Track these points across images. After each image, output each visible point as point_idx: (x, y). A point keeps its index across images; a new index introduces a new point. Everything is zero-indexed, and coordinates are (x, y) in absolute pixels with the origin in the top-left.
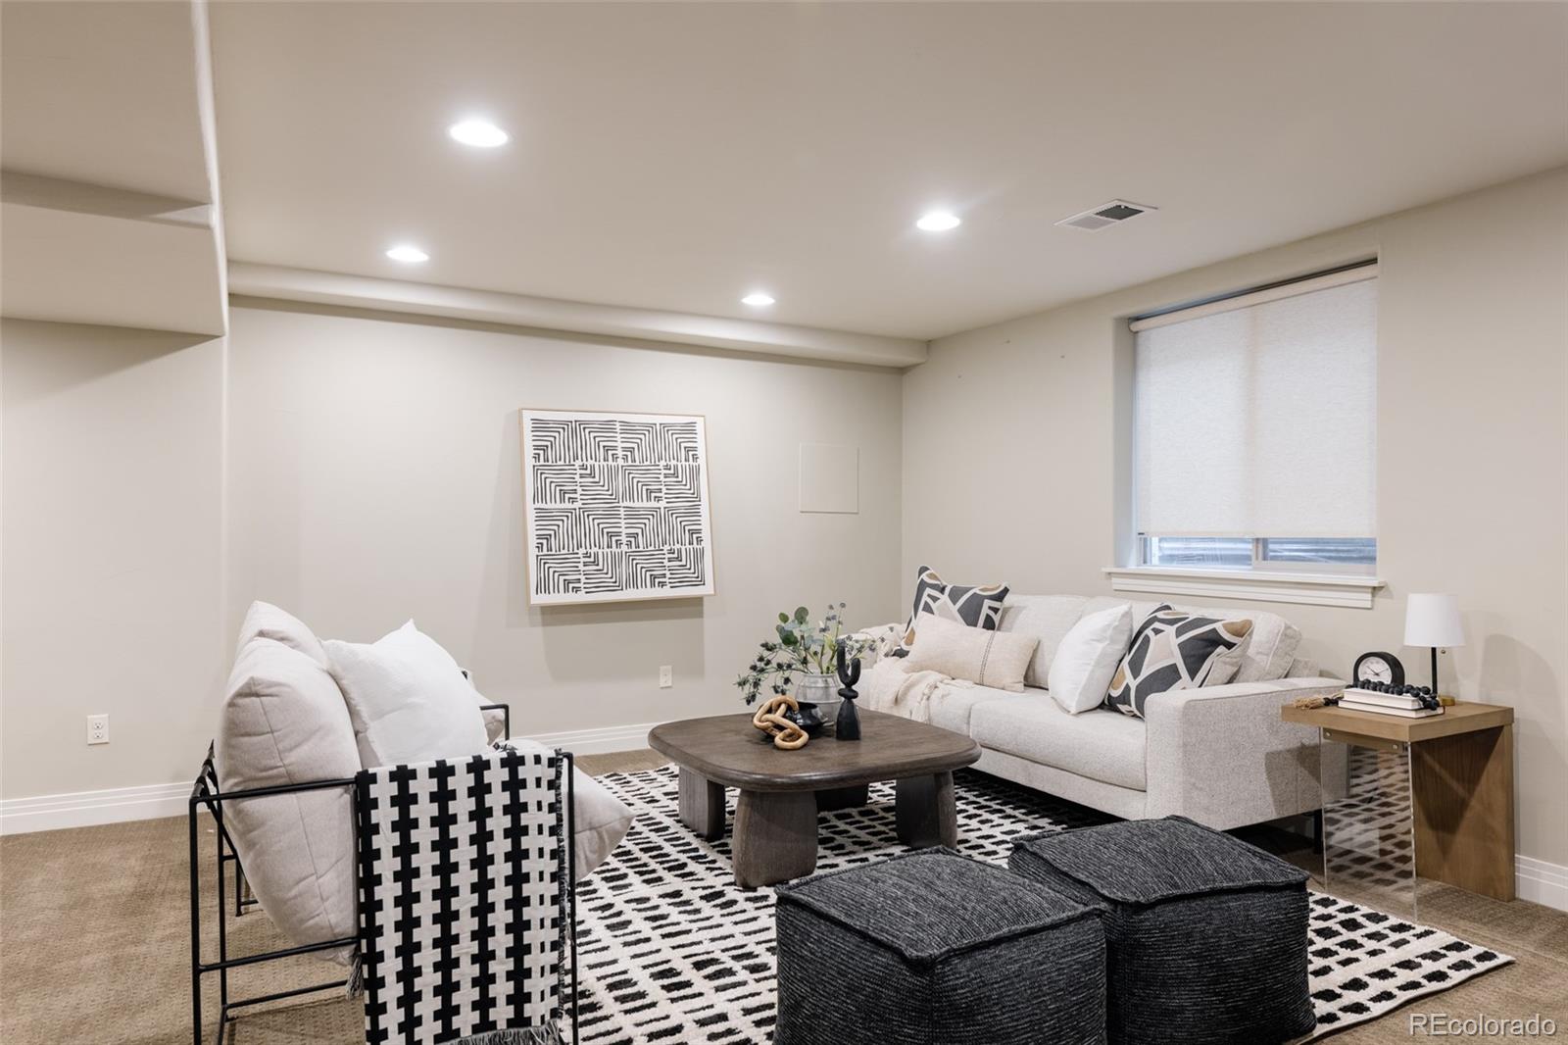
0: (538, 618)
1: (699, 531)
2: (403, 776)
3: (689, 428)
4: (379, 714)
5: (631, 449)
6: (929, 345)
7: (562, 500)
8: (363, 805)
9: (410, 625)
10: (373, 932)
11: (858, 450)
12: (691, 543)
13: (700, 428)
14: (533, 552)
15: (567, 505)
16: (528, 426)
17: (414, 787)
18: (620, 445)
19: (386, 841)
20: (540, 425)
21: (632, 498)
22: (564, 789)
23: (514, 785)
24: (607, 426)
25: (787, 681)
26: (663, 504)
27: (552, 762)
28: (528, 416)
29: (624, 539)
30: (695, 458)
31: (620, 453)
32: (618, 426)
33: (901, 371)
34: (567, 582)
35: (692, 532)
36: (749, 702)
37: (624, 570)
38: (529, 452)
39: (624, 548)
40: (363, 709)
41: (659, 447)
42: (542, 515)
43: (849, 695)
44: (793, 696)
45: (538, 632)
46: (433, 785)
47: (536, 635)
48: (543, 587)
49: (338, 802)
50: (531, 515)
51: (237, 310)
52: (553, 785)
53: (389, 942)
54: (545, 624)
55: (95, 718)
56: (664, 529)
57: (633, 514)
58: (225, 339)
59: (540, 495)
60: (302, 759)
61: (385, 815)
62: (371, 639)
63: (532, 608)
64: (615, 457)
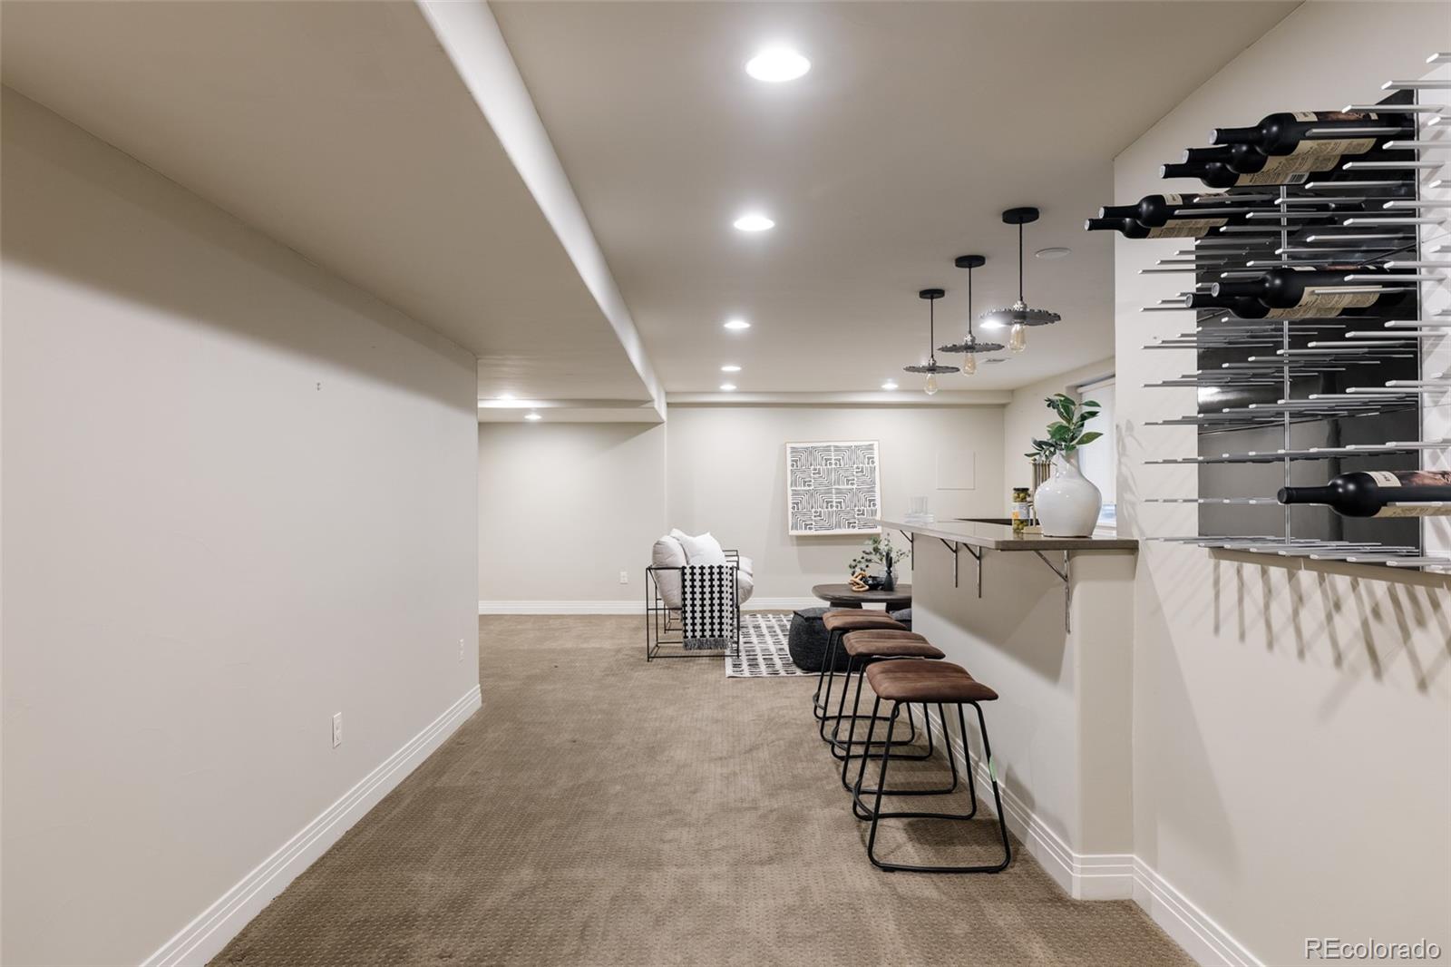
0: (795, 542)
1: (874, 500)
2: (693, 568)
3: (870, 447)
4: (693, 556)
5: (839, 460)
6: (1012, 392)
7: (804, 485)
8: (684, 574)
9: (708, 534)
10: (685, 605)
11: (974, 454)
12: (870, 506)
13: (876, 447)
14: (790, 510)
15: (807, 488)
16: (789, 451)
17: (695, 571)
18: (833, 458)
19: (688, 583)
20: (794, 450)
21: (839, 484)
22: (735, 577)
23: (720, 573)
24: (827, 449)
25: (867, 566)
26: (855, 487)
27: (731, 568)
28: (789, 446)
29: (834, 504)
30: (873, 462)
31: (833, 462)
32: (832, 448)
33: (1003, 406)
34: (806, 525)
35: (870, 501)
36: (853, 575)
37: (834, 520)
38: (789, 463)
39: (834, 509)
40: (689, 555)
41: (854, 457)
42: (795, 493)
43: (889, 573)
44: (868, 573)
45: (795, 549)
46: (700, 571)
47: (794, 550)
48: (795, 527)
49: (678, 573)
50: (790, 493)
51: (671, 409)
52: (731, 575)
53: (689, 609)
54: (798, 545)
55: (623, 573)
56: (855, 499)
57: (839, 492)
58: (665, 425)
59: (794, 483)
60: (670, 561)
61: (688, 577)
62: (694, 536)
63: (792, 536)
64: (831, 464)
